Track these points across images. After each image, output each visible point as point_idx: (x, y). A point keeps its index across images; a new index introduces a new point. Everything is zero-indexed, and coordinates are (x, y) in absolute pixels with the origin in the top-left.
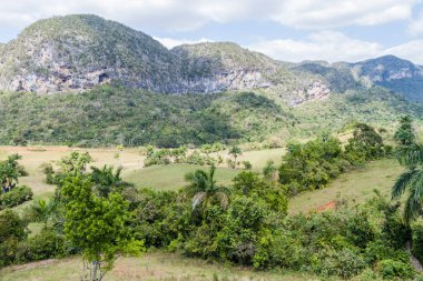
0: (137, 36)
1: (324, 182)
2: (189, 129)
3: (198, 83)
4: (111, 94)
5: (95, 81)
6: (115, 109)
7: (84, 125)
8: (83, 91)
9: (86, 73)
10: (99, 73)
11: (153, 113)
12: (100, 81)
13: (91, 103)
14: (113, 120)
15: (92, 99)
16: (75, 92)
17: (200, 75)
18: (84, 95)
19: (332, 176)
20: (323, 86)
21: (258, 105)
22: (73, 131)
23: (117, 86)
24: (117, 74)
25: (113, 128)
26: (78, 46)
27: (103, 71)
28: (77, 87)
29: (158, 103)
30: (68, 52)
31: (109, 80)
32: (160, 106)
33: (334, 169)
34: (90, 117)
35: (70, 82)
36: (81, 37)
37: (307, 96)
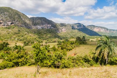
0: (21, 14)
1: (71, 49)
2: (34, 37)
3: (36, 27)
4: (14, 28)
5: (10, 24)
6: (15, 32)
7: (6, 35)
8: (6, 27)
9: (7, 22)
10: (11, 22)
11: (25, 33)
12: (11, 24)
13: (8, 30)
14: (14, 34)
15: (9, 29)
16: (4, 27)
17: (37, 25)
18: (6, 28)
19: (73, 48)
20: (65, 29)
21: (51, 32)
22: (3, 37)
23: (15, 26)
24: (16, 23)
25: (14, 36)
26: (5, 15)
27: (12, 22)
28: (4, 25)
29: (26, 31)
30: (2, 16)
31: (13, 24)
32: (27, 32)
33: (73, 46)
34: (8, 33)
35: (2, 24)
36: (6, 13)
37: (61, 31)
